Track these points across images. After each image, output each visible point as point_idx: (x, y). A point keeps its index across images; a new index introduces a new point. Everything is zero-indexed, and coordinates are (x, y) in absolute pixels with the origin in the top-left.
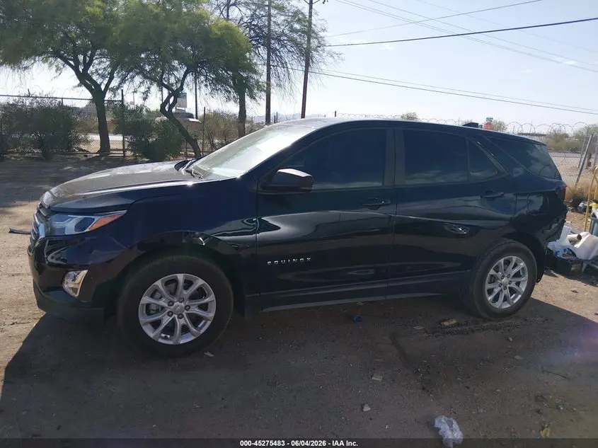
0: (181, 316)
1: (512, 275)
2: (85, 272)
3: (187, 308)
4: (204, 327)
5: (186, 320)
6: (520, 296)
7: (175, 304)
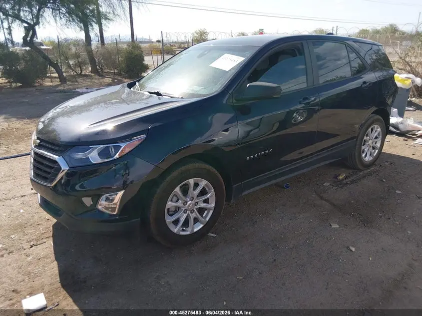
0: (192, 211)
1: (374, 138)
2: (122, 192)
3: (196, 204)
4: (208, 215)
5: (196, 214)
6: (377, 151)
7: (188, 203)
